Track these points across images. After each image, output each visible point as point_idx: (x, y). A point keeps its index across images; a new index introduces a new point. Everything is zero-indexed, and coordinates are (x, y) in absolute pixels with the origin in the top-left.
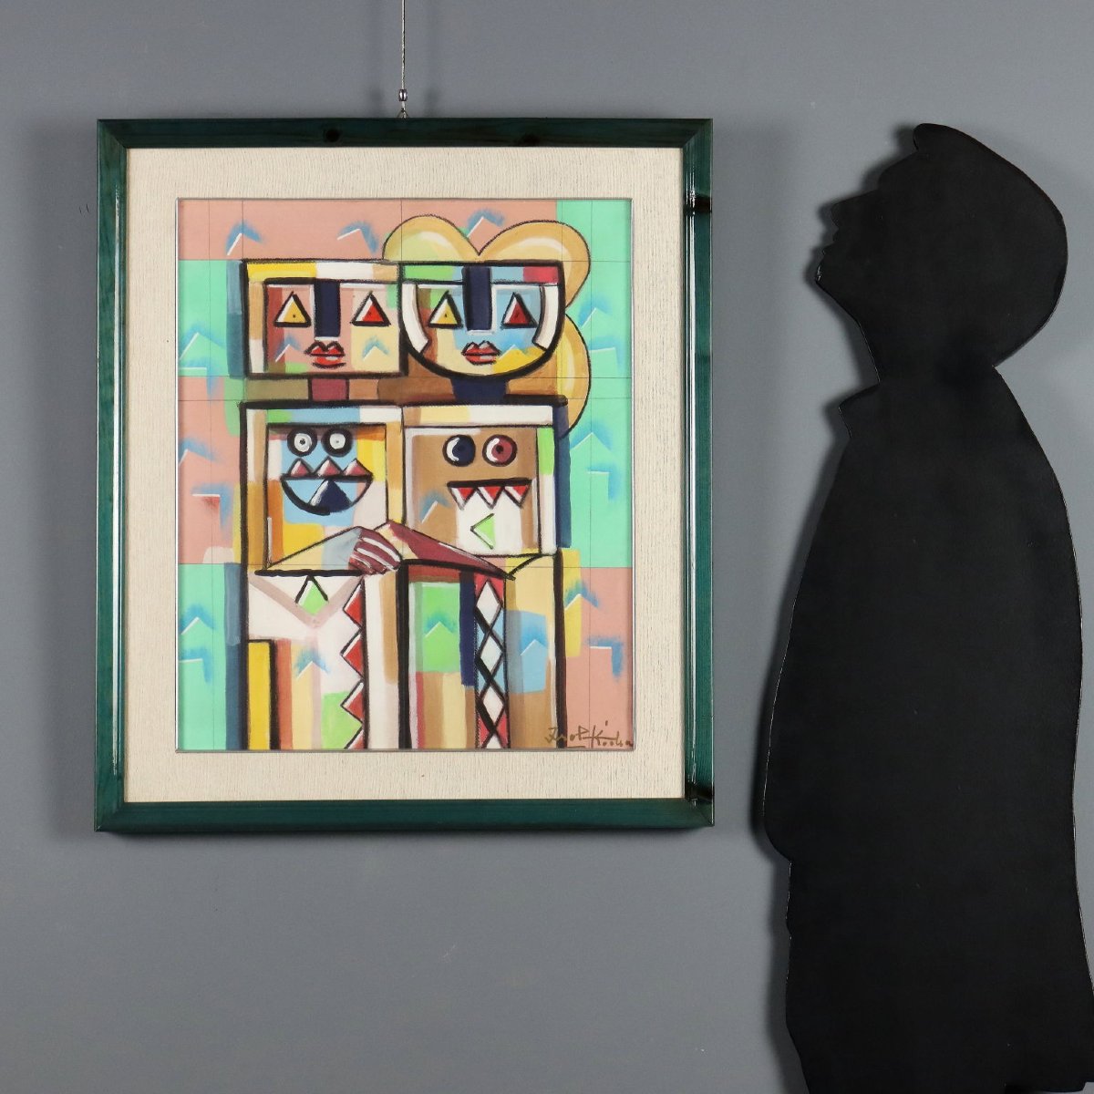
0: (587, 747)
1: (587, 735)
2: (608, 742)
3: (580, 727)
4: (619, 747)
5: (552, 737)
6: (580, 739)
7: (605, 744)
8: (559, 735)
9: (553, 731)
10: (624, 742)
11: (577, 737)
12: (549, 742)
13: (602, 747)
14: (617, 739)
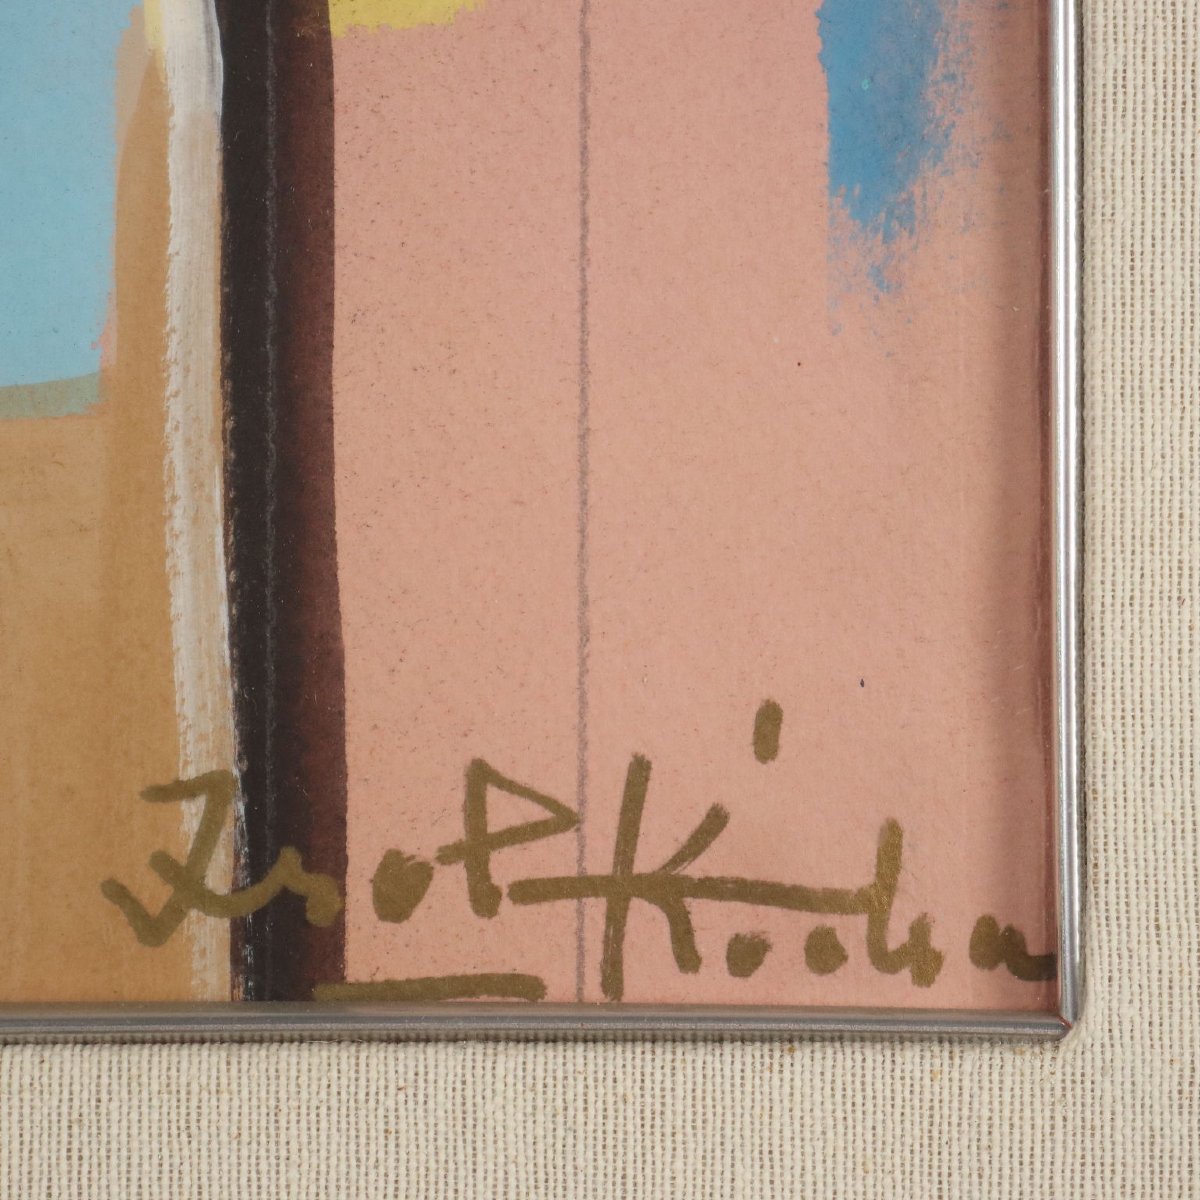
0: (559, 984)
1: (552, 857)
2: (786, 929)
3: (480, 776)
4: (899, 990)
5: (184, 879)
6: (485, 899)
7: (746, 955)
8: (257, 861)
9: (191, 813)
10: (953, 938)
11: (451, 882)
12: (154, 929)
13: (714, 983)
14: (874, 903)
